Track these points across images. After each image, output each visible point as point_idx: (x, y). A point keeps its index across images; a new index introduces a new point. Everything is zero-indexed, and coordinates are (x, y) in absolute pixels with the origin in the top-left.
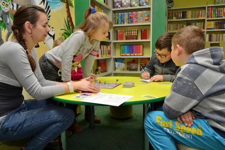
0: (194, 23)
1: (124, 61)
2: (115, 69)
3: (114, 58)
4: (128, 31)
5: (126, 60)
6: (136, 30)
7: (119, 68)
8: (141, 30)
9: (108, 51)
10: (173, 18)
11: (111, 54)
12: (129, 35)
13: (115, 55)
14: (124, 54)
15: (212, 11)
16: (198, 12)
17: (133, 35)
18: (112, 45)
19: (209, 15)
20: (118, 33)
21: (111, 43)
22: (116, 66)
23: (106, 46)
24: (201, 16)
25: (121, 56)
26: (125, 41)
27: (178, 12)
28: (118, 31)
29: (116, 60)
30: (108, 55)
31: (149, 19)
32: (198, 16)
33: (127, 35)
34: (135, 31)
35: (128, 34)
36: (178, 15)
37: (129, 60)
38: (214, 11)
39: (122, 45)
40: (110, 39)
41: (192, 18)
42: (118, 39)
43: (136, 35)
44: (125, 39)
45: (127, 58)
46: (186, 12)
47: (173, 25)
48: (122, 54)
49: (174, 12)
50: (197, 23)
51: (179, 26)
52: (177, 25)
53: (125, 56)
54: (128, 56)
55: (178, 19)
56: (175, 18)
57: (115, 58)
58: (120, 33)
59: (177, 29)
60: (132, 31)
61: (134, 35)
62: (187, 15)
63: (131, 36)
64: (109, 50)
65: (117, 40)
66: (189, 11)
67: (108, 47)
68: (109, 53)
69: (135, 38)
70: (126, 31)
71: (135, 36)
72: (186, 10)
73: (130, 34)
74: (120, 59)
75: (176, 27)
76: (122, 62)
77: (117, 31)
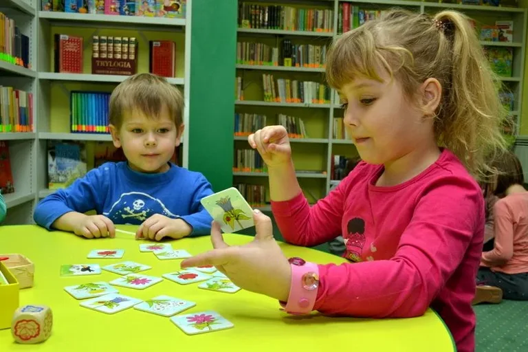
0: (301, 46)
1: (84, 153)
2: (47, 181)
3: (41, 141)
4: (100, 41)
5: (90, 148)
6: (133, 39)
7: (61, 178)
8: (151, 43)
9: (20, 109)
10: (243, 21)
11: (31, 123)
12: (104, 56)
13: (49, 130)
14: (84, 128)
15: (352, 16)
16: (312, 13)
17: (119, 56)
18: (35, 89)
19: (342, 27)
20: (61, 46)
21: (31, 79)
22: (52, 171)
23: (10, 89)
24: (322, 27)
25: (72, 132)
26: (87, 76)
27: (256, 6)
28: (62, 37)
29: (51, 148)
30: (17, 127)
31: (178, 6)
32: (314, 25)
33: (96, 55)
34: (129, 42)
35: (100, 52)
36: (255, 16)
37: (102, 150)
38: (355, 14)
39: (76, 92)
40: (29, 65)
41: (296, 28)
42: (61, 68)
43: (132, 57)
44: (90, 70)
45: (95, 142)
46: (279, 9)
47: (242, 46)
48: (75, 128)
49: (244, 4)
50: (310, 46)
51: (259, 50)
52: (252, 47)
53: (89, 132)
54: (99, 133)
55: (255, 27)
56: (248, 22)
57: (47, 141)
58: (71, 48)
59: (254, 60)
60: (115, 42)
61: (125, 57)
62: (283, 18)
63: (114, 60)
64: (25, 106)
65: (57, 70)
66: (289, 8)
67: (17, 96)
68: (24, 118)
69: (126, 69)
70: (95, 41)
71: (128, 60)
72: (279, 5)
73: (108, 52)
74: (66, 144)
75: (252, 52)
76: (75, 157)
77: (57, 37)
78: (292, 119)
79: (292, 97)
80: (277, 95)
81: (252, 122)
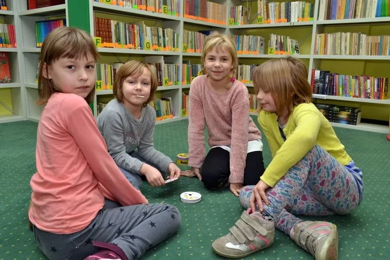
78: (281, 37)
79: (280, 17)
80: (268, 17)
81: (249, 42)
